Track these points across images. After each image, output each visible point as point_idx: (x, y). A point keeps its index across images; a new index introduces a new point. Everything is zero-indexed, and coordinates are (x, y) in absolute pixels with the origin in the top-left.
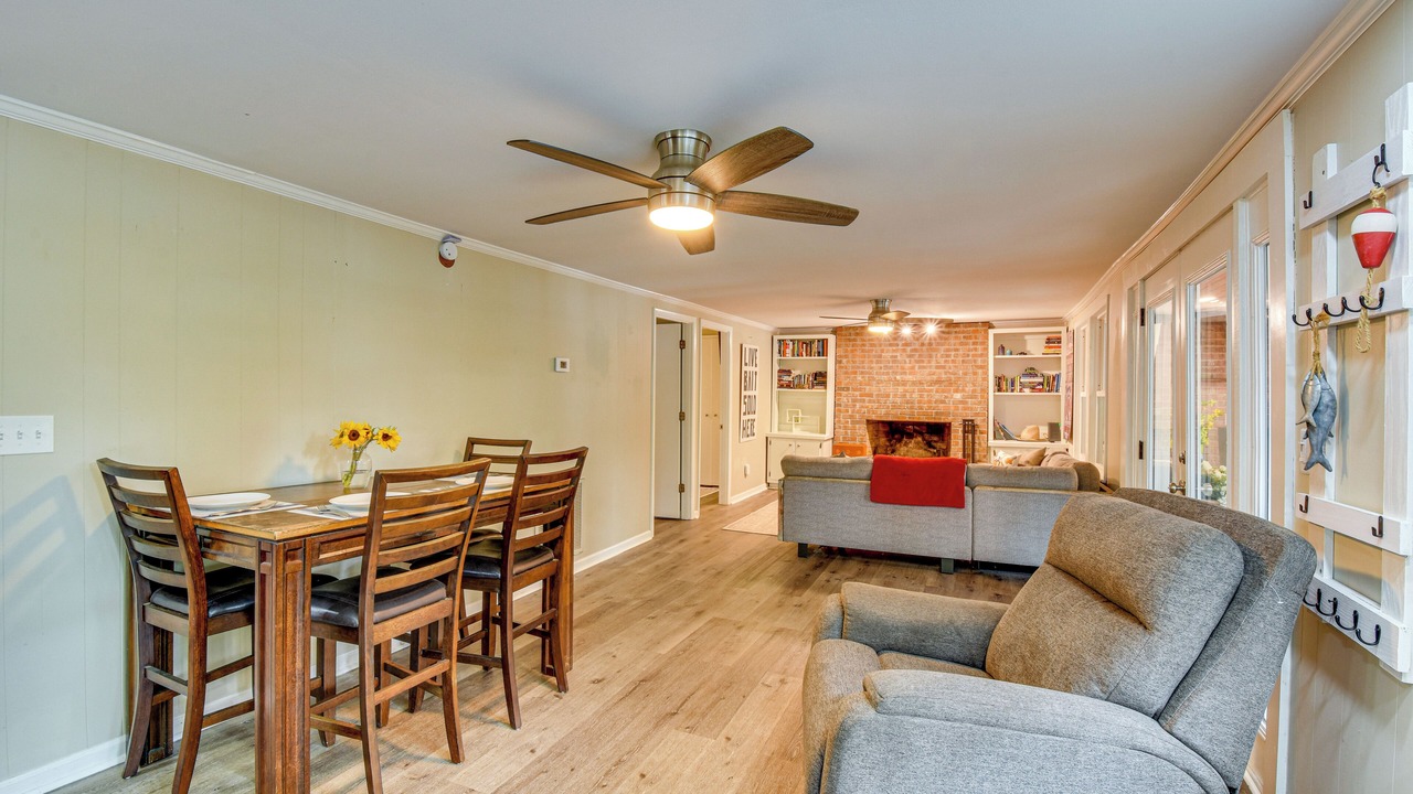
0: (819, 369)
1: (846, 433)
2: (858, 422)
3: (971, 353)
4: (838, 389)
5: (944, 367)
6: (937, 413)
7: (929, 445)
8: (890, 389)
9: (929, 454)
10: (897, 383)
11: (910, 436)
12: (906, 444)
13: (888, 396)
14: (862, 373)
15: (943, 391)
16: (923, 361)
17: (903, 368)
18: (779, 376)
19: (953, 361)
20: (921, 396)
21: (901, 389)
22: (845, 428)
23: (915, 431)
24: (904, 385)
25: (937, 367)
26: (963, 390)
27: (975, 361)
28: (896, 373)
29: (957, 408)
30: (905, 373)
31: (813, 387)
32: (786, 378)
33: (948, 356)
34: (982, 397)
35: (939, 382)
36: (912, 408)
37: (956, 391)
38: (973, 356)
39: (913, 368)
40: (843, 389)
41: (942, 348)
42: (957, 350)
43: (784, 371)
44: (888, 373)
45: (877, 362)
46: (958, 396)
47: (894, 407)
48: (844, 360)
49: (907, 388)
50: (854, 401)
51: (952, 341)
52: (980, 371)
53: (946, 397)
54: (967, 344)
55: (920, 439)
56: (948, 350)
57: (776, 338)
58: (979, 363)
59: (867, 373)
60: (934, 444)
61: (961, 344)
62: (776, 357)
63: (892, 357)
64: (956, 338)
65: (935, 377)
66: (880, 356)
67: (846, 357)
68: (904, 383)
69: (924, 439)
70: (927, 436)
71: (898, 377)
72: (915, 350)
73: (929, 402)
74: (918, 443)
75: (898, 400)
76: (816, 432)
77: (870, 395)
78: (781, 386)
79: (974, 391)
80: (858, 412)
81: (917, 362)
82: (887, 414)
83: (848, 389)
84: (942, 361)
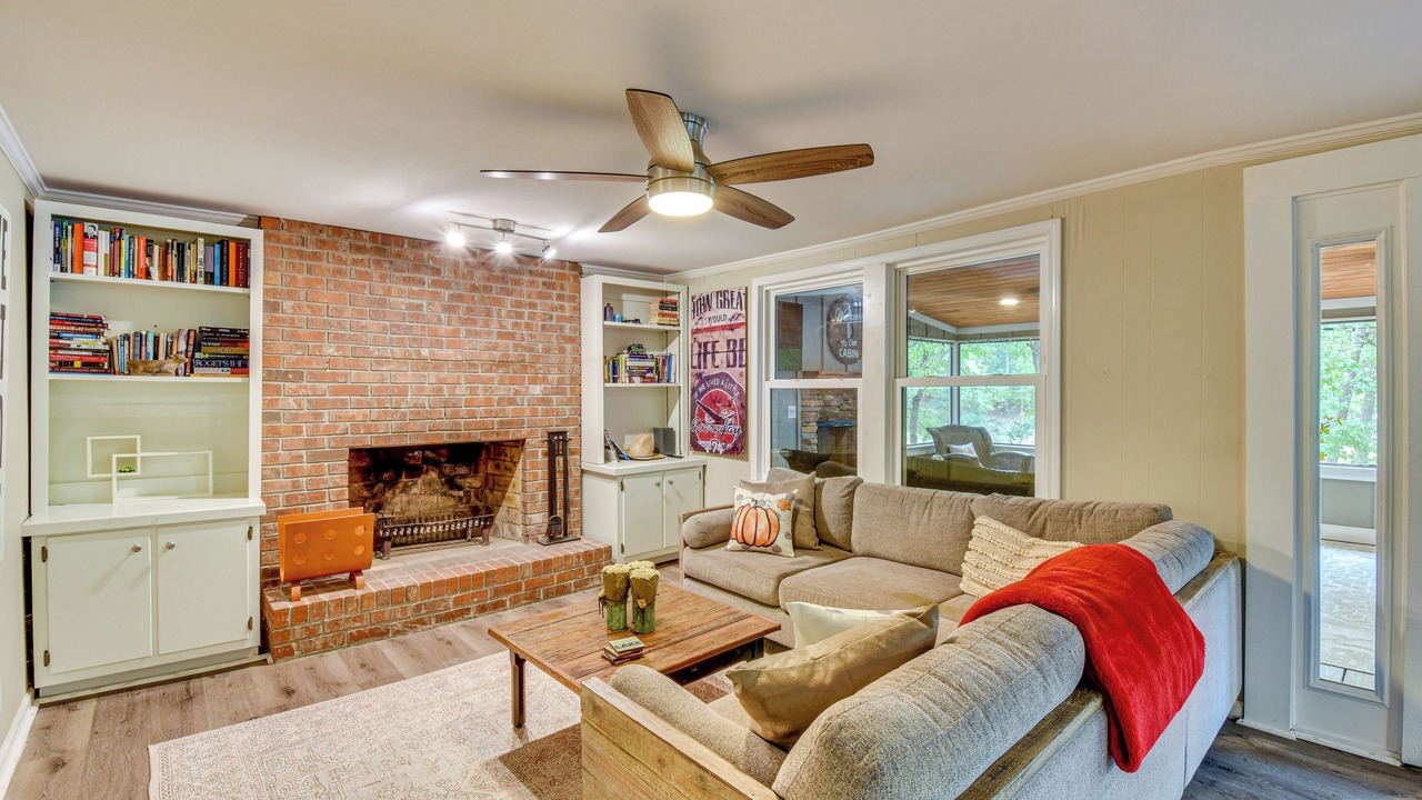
0: (225, 322)
1: (296, 486)
2: (326, 456)
3: (555, 314)
4: (269, 375)
5: (511, 336)
6: (501, 423)
7: (451, 483)
8: (408, 377)
9: (452, 502)
10: (423, 364)
11: (415, 472)
12: (406, 489)
13: (403, 392)
14: (337, 337)
15: (512, 381)
16: (474, 322)
17: (435, 333)
18: (55, 336)
19: (528, 326)
20: (473, 391)
21: (432, 377)
22: (293, 472)
23: (426, 460)
24: (437, 368)
25: (501, 335)
26: (544, 380)
27: (561, 329)
28: (420, 343)
29: (534, 413)
30: (439, 344)
31: (190, 369)
32: (83, 342)
33: (520, 315)
34: (572, 390)
35: (504, 363)
36: (454, 416)
37: (534, 381)
38: (560, 318)
39: (455, 333)
40: (284, 376)
41: (509, 299)
42: (533, 306)
43: (75, 320)
44: (401, 343)
45: (375, 316)
46: (537, 390)
47: (417, 416)
48: (287, 305)
49: (444, 374)
50: (315, 405)
51: (525, 289)
52: (569, 347)
53: (517, 392)
54: (549, 297)
55: (433, 475)
56: (518, 304)
57: (44, 210)
58: (567, 332)
59: (351, 339)
60: (459, 481)
61: (541, 295)
62: (45, 269)
63: (409, 306)
64: (532, 283)
65: (497, 355)
66: (382, 303)
67: (291, 295)
68: (438, 364)
69: (441, 474)
70: (448, 469)
71: (425, 352)
72: (459, 298)
73: (488, 402)
74: (430, 484)
75: (425, 400)
76: (200, 492)
77: (361, 391)
78: (61, 366)
79: (561, 381)
80: (328, 431)
81: (465, 322)
82: (401, 432)
83: (299, 376)
84: (509, 323)
